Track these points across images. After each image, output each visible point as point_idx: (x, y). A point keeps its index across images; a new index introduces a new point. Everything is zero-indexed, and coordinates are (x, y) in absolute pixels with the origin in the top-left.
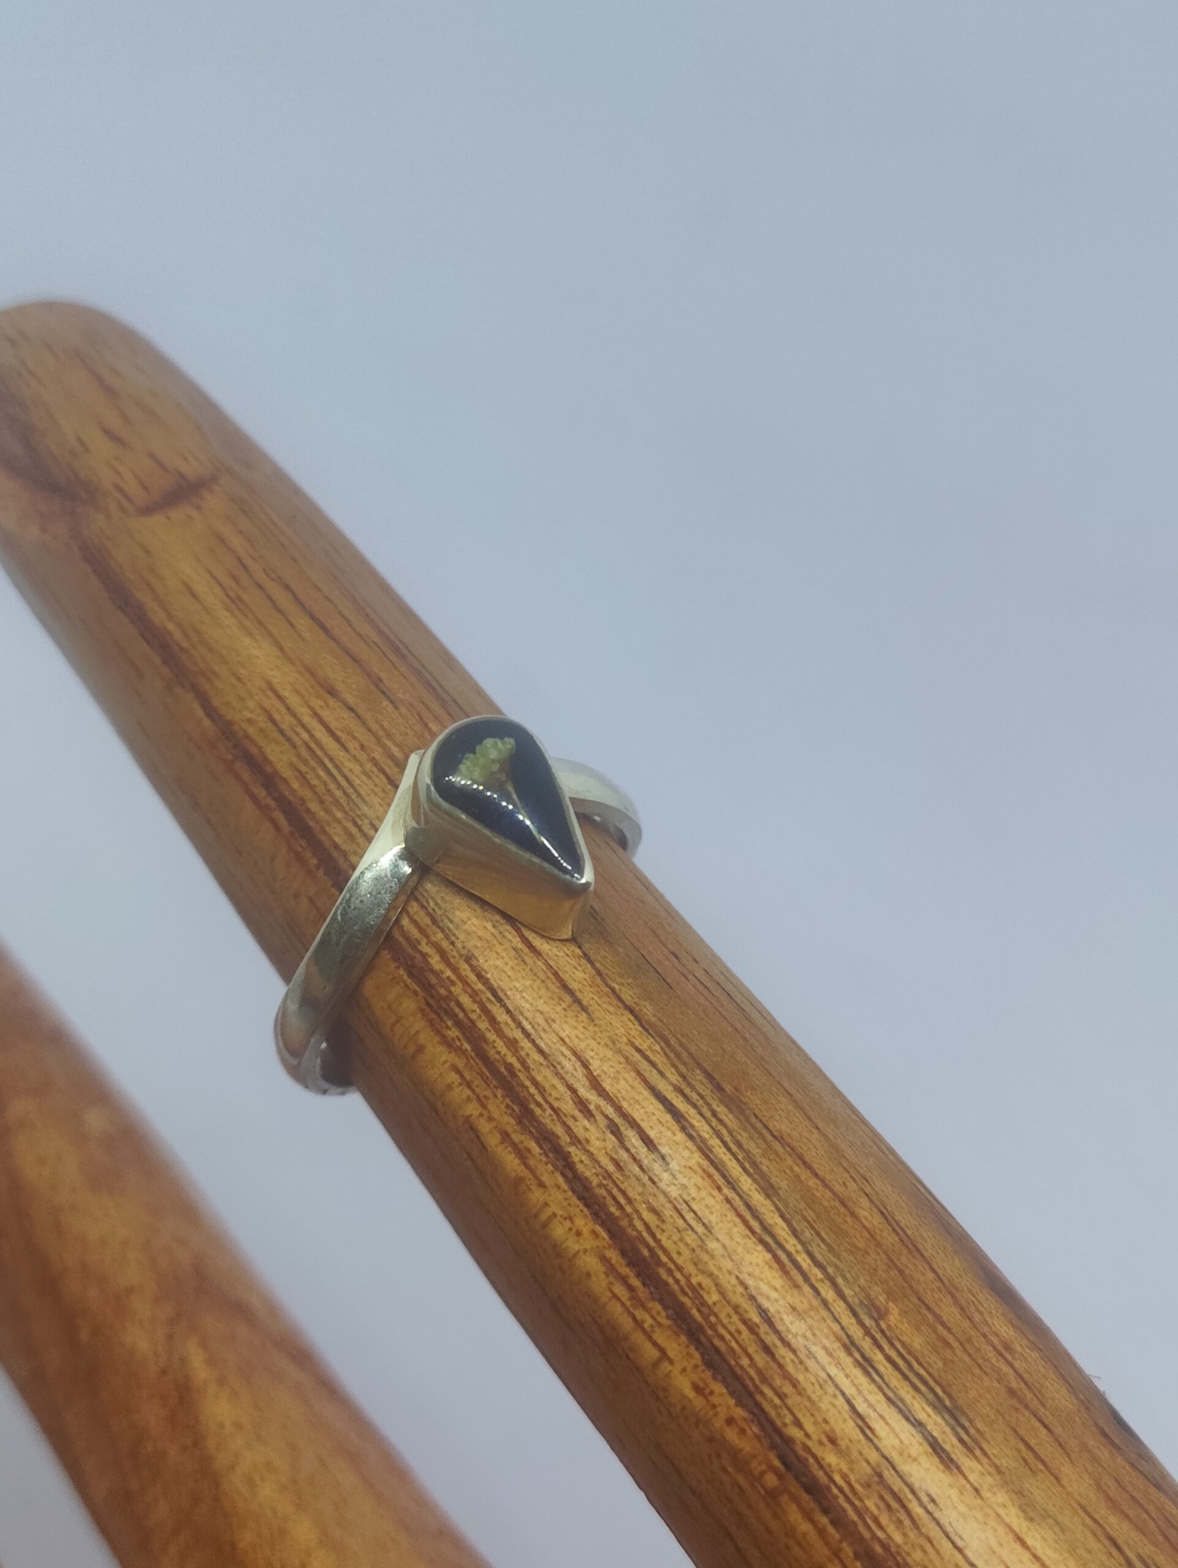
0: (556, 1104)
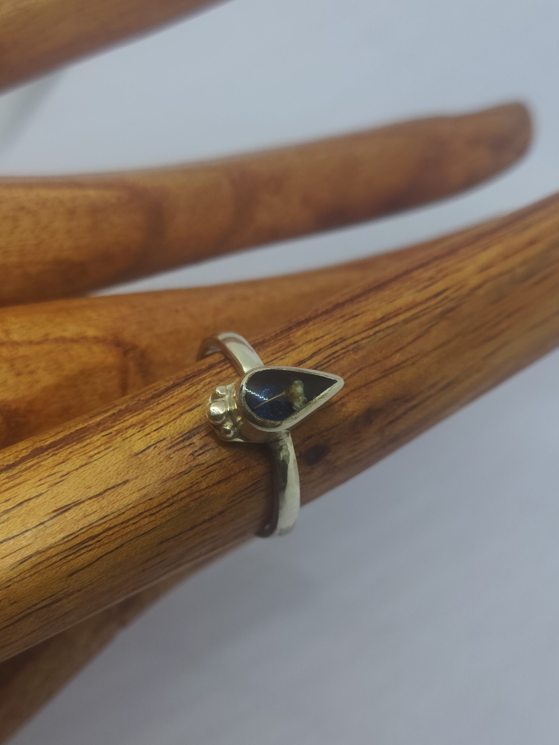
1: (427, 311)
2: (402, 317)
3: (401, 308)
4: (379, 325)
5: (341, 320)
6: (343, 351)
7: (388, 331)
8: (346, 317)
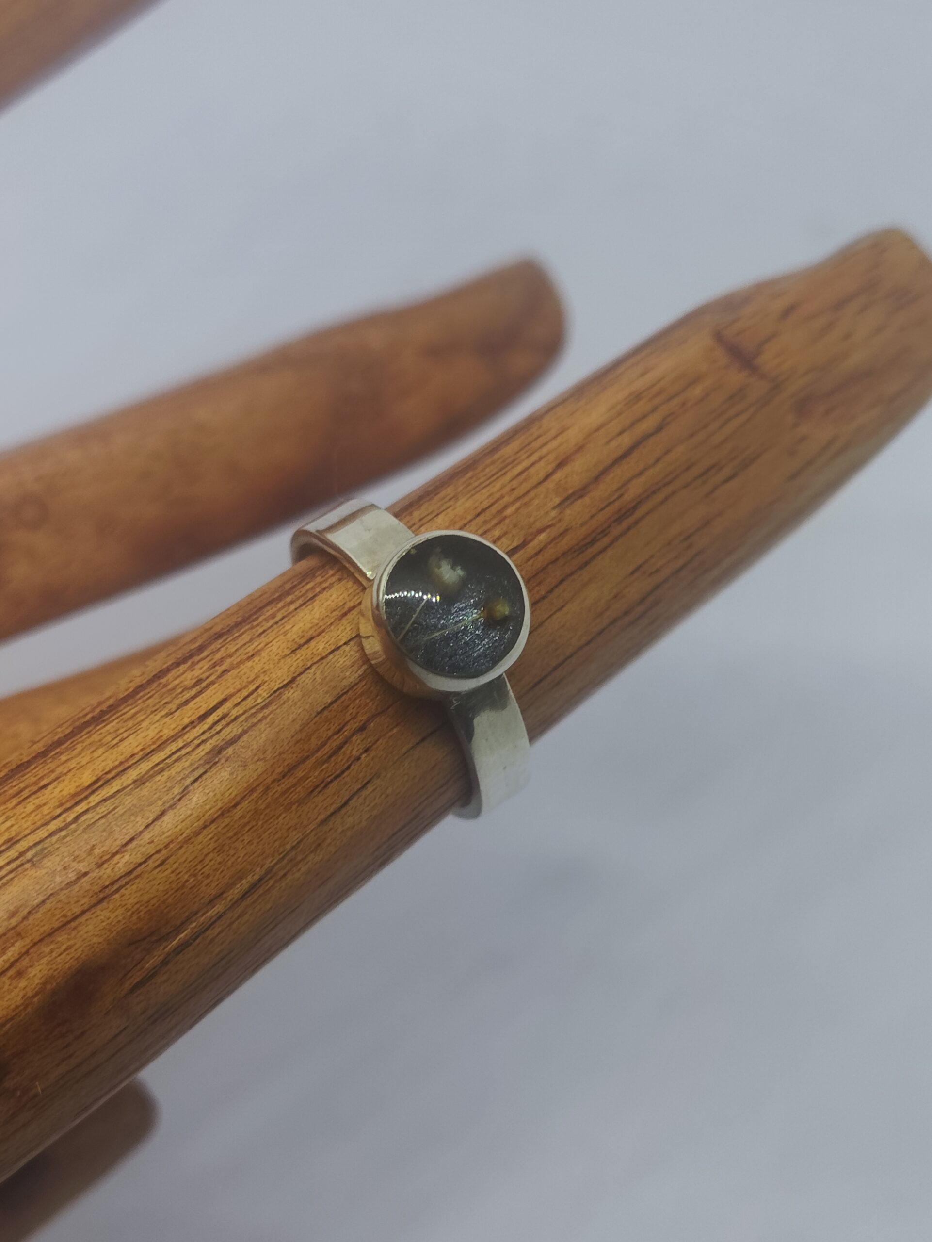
0: (223, 649)
1: (183, 752)
2: (133, 774)
3: (132, 756)
4: (86, 798)
5: (15, 801)
6: (13, 865)
7: (102, 809)
8: (25, 794)
